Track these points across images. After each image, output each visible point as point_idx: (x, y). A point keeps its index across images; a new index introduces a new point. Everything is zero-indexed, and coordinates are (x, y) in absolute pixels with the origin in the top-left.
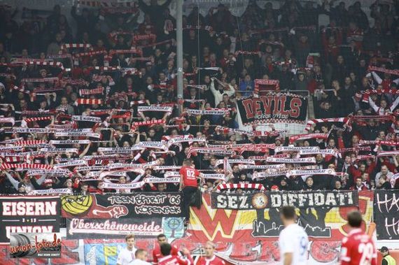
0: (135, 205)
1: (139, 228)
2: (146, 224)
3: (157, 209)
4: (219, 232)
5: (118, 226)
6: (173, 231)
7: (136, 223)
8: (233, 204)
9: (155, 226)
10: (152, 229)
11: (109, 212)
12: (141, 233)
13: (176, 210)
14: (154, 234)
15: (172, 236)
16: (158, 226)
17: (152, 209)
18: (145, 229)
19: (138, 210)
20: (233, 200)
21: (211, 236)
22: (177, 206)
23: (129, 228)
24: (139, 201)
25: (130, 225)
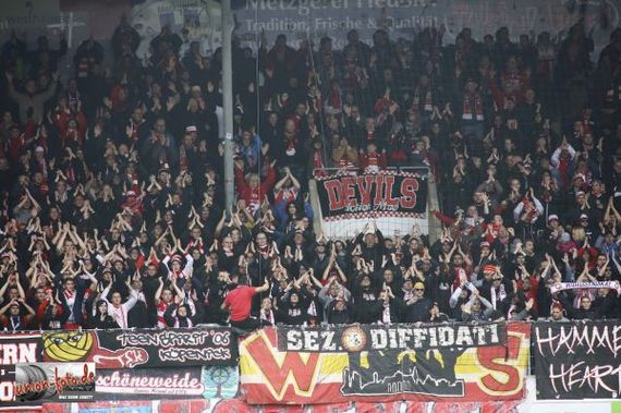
0: (160, 347)
1: (166, 384)
2: (176, 376)
3: (193, 353)
4: (291, 386)
5: (133, 380)
6: (219, 387)
7: (160, 376)
8: (312, 344)
9: (190, 380)
10: (186, 385)
11: (119, 358)
12: (168, 391)
13: (223, 354)
14: (189, 392)
15: (218, 395)
16: (196, 380)
17: (186, 353)
18: (174, 385)
19: (163, 355)
20: (312, 337)
21: (278, 392)
22: (224, 347)
23: (150, 383)
24: (166, 341)
25: (152, 379)
